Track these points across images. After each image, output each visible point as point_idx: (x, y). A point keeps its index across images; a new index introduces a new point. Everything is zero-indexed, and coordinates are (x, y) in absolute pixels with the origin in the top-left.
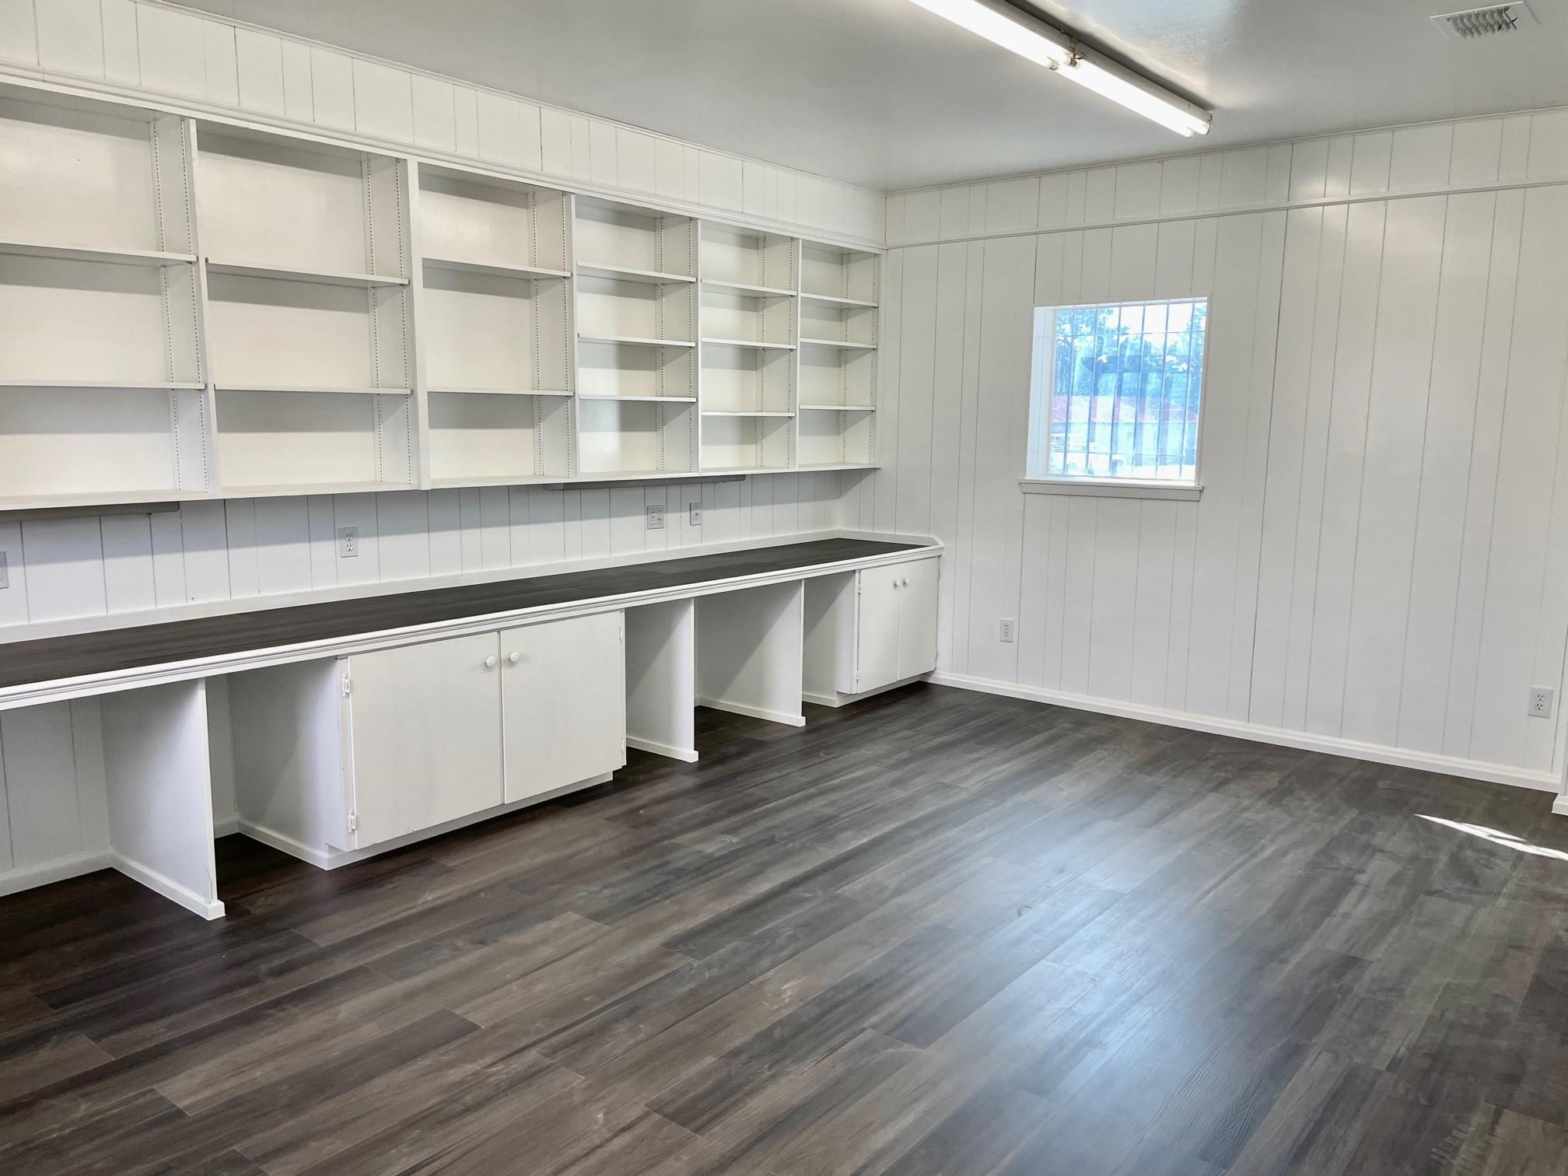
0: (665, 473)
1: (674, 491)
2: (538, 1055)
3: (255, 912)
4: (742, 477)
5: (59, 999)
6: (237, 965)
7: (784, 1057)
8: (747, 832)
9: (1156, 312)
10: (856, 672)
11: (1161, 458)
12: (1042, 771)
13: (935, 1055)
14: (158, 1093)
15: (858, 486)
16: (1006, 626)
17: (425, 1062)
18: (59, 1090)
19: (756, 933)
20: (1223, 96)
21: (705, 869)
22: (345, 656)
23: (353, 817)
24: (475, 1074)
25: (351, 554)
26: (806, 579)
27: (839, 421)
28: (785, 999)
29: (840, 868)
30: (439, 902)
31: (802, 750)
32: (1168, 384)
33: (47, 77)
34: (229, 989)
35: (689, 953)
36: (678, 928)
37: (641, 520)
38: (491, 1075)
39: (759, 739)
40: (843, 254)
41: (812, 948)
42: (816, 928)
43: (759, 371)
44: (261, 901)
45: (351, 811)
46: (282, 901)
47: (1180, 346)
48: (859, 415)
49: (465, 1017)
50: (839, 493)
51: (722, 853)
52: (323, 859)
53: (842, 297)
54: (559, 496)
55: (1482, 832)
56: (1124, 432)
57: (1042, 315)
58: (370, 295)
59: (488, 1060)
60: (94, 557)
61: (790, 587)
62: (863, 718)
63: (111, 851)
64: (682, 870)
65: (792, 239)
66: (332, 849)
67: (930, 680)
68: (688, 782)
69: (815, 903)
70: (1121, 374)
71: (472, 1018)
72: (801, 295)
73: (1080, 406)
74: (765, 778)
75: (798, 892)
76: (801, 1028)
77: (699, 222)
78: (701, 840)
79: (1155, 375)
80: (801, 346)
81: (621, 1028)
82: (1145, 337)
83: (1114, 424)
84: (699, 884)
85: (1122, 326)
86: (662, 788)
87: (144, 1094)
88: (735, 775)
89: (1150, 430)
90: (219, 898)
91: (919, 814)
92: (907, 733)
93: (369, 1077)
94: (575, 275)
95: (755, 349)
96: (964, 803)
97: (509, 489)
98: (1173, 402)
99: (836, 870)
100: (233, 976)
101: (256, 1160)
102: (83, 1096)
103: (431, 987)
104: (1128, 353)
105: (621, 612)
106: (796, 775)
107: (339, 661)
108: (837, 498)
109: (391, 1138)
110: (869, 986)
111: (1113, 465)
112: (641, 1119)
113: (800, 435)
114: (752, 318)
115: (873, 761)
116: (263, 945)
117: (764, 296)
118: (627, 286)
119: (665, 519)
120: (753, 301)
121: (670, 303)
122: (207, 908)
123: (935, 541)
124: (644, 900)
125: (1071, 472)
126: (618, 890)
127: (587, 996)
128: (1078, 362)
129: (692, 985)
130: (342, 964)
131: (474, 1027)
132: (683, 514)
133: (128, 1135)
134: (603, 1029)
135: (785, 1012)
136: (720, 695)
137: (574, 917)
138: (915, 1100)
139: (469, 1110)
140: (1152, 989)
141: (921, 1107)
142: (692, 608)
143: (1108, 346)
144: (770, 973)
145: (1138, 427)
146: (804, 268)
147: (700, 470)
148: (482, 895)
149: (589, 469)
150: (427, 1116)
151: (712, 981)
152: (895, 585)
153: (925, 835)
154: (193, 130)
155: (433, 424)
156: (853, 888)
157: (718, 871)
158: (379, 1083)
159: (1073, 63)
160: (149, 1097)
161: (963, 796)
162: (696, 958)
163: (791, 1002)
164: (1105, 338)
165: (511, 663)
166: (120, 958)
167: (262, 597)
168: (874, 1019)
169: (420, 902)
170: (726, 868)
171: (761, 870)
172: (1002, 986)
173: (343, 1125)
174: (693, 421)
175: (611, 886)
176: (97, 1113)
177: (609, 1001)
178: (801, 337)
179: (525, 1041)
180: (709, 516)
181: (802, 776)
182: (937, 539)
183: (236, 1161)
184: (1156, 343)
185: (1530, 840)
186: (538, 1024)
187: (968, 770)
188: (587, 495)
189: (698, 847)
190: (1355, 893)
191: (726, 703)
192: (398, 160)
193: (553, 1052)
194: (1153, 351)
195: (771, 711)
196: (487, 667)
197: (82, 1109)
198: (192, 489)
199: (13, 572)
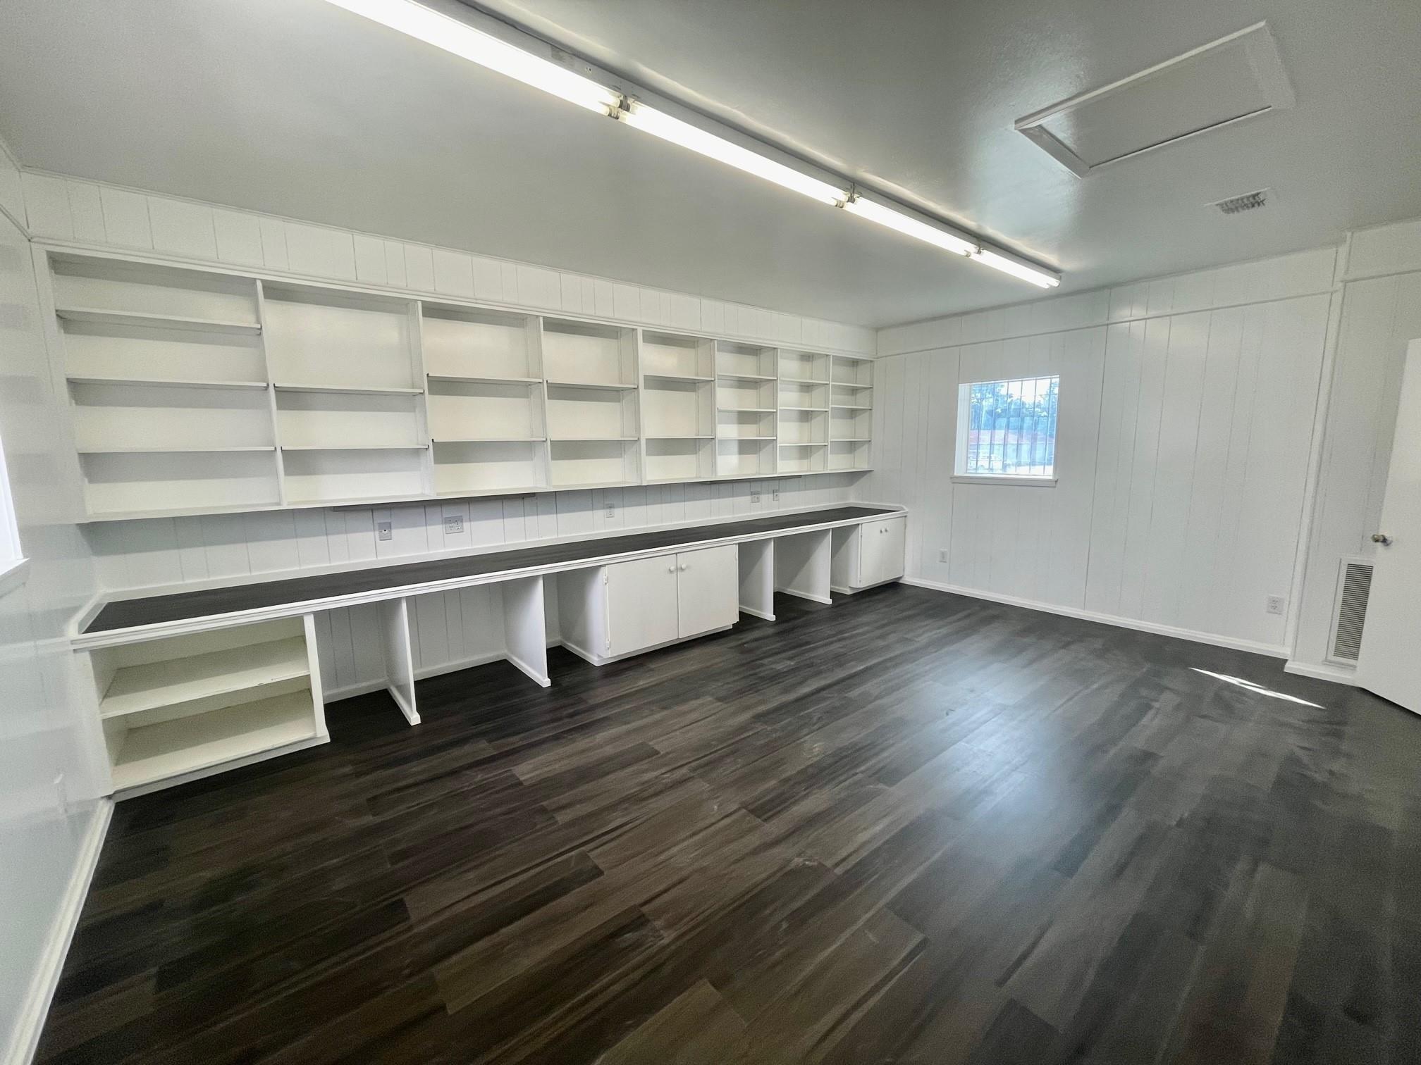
0: (761, 475)
1: (765, 484)
2: (687, 770)
3: (563, 685)
4: (800, 476)
6: (555, 710)
7: (812, 786)
8: (799, 659)
9: (1029, 384)
10: (860, 576)
11: (1032, 463)
12: (963, 633)
13: (896, 792)
14: (512, 772)
15: (862, 479)
16: (943, 555)
17: (634, 768)
18: (470, 766)
19: (800, 715)
20: (1067, 265)
21: (775, 678)
22: (605, 565)
23: (609, 642)
24: (656, 777)
25: (611, 516)
26: (832, 529)
27: (852, 447)
28: (815, 752)
29: (847, 682)
30: (646, 685)
31: (829, 617)
32: (1036, 424)
33: (478, 301)
35: (766, 723)
36: (762, 708)
37: (748, 498)
38: (663, 779)
39: (807, 610)
40: (854, 362)
41: (831, 725)
42: (833, 714)
43: (809, 423)
44: (567, 679)
45: (607, 639)
46: (576, 680)
47: (1042, 402)
48: (863, 443)
49: (654, 746)
50: (852, 484)
51: (785, 670)
52: (596, 661)
53: (853, 384)
54: (707, 487)
55: (1235, 681)
56: (1011, 450)
57: (963, 389)
58: (621, 394)
59: (663, 770)
60: (500, 518)
61: (825, 531)
62: (863, 601)
63: (506, 651)
64: (766, 677)
65: (827, 355)
66: (599, 656)
67: (901, 582)
68: (771, 631)
69: (833, 701)
70: (1009, 418)
71: (657, 748)
72: (831, 383)
73: (985, 436)
74: (808, 631)
75: (824, 694)
76: (823, 769)
77: (779, 350)
78: (775, 663)
79: (1028, 418)
80: (831, 409)
81: (729, 760)
82: (1022, 399)
83: (1005, 445)
84: (772, 685)
85: (1009, 393)
86: (756, 634)
87: (506, 772)
88: (794, 629)
89: (1025, 448)
90: (548, 676)
91: (892, 655)
92: (887, 609)
93: (608, 773)
94: (716, 379)
95: (807, 412)
96: (916, 650)
97: (684, 484)
98: (1039, 433)
99: (845, 683)
101: (551, 811)
102: (482, 770)
103: (639, 730)
104: (1013, 407)
105: (736, 545)
106: (826, 629)
107: (603, 568)
108: (850, 486)
109: (613, 807)
110: (861, 749)
111: (1005, 467)
112: (735, 811)
113: (830, 454)
114: (806, 396)
115: (867, 624)
116: (566, 701)
117: (812, 384)
118: (743, 383)
119: (761, 498)
120: (807, 388)
121: (764, 391)
122: (543, 681)
123: (902, 508)
124: (744, 692)
125: (980, 471)
126: (731, 686)
127: (714, 741)
128: (984, 412)
129: (766, 740)
130: (600, 714)
131: (657, 753)
132: (770, 495)
133: (497, 792)
134: (720, 760)
135: (815, 759)
136: (786, 586)
137: (710, 699)
138: (885, 816)
139: (651, 796)
140: (1024, 764)
141: (886, 821)
142: (773, 543)
143: (1002, 403)
144: (807, 738)
145: (1018, 445)
146: (832, 369)
147: (778, 474)
148: (666, 684)
149: (722, 474)
150: (632, 797)
151: (776, 739)
152: (881, 532)
153: (895, 666)
154: (542, 321)
155: (648, 454)
156: (854, 693)
157: (783, 679)
158: (612, 777)
159: (979, 252)
160: (508, 774)
161: (917, 645)
162: (769, 725)
163: (818, 755)
164: (1000, 399)
165: (682, 569)
168: (863, 768)
170: (786, 678)
171: (805, 680)
172: (936, 755)
173: (592, 798)
174: (775, 448)
175: (728, 683)
176: (486, 779)
177: (723, 745)
178: (831, 405)
179: (682, 762)
180: (783, 496)
182: (904, 507)
183: (543, 810)
184: (1028, 400)
185: (1269, 688)
186: (688, 754)
187: (921, 631)
188: (722, 487)
189: (773, 666)
190: (1151, 714)
191: (791, 591)
192: (633, 329)
193: (695, 770)
194: (1027, 406)
195: (816, 596)
196: (671, 571)
197: (479, 777)
198: (541, 486)
199: (466, 525)
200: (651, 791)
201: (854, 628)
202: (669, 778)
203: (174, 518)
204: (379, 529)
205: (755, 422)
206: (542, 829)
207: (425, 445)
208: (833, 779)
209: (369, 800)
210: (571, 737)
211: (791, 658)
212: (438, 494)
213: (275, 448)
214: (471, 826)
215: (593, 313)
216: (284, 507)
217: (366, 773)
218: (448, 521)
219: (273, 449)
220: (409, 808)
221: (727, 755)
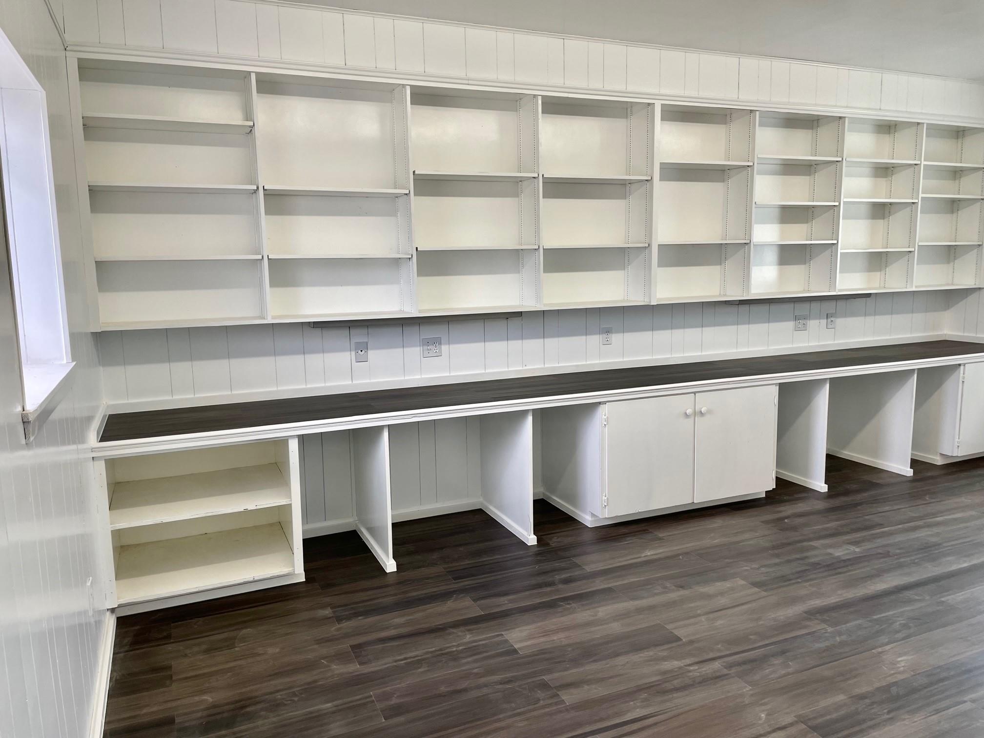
0: (810, 293)
1: (815, 305)
2: (720, 665)
3: (552, 545)
4: (869, 295)
5: (458, 575)
6: (545, 573)
7: (898, 708)
8: (868, 546)
10: (957, 440)
14: (505, 637)
15: (964, 301)
17: (650, 653)
18: (456, 625)
19: (875, 617)
21: (834, 567)
22: (605, 403)
23: (606, 498)
24: (680, 668)
25: (608, 343)
26: (918, 369)
27: (950, 253)
28: (900, 667)
29: (943, 583)
30: (655, 557)
31: (909, 493)
33: (470, 82)
34: (539, 586)
35: (824, 621)
36: (817, 603)
37: (791, 324)
38: (690, 671)
39: (874, 481)
40: (958, 131)
41: (923, 636)
42: (924, 622)
43: (886, 220)
44: (555, 539)
45: (604, 494)
46: (568, 541)
48: (968, 248)
49: (673, 631)
50: (947, 307)
51: (848, 557)
52: (588, 520)
53: (956, 163)
54: (734, 309)
58: (628, 188)
59: (688, 661)
61: (909, 373)
62: (963, 475)
63: (481, 499)
64: (818, 564)
65: (918, 124)
66: (593, 515)
68: (820, 505)
69: (923, 604)
71: (677, 633)
72: (924, 163)
74: (880, 510)
76: (914, 691)
77: (847, 120)
78: (832, 546)
80: (921, 200)
81: (777, 661)
84: (830, 576)
86: (801, 507)
87: (498, 636)
88: (856, 505)
90: (534, 534)
93: (617, 655)
94: (755, 164)
95: (883, 205)
97: (703, 304)
99: (940, 583)
100: (540, 579)
101: (555, 687)
102: (469, 630)
103: (652, 608)
105: (776, 386)
106: (905, 510)
107: (601, 405)
108: (945, 310)
109: (630, 694)
110: (969, 671)
112: (792, 724)
113: (917, 264)
114: (883, 182)
116: (557, 564)
117: (893, 166)
118: (790, 168)
119: (808, 324)
120: (883, 171)
121: (820, 177)
122: (528, 539)
124: (790, 580)
126: (771, 570)
127: (751, 635)
129: (827, 643)
130: (599, 584)
131: (678, 639)
132: (822, 321)
133: (490, 657)
134: (762, 660)
135: (900, 677)
136: (844, 447)
137: (743, 582)
139: (677, 689)
142: (828, 386)
144: (887, 647)
146: (927, 144)
147: (837, 290)
148: (681, 557)
149: (756, 291)
150: (652, 686)
151: (842, 644)
154: (540, 102)
155: (660, 265)
156: (955, 598)
157: (845, 569)
158: (621, 660)
160: (501, 639)
162: (829, 626)
163: (905, 671)
165: (701, 413)
166: (485, 559)
167: (560, 367)
168: (973, 696)
169: (643, 555)
170: (850, 568)
171: (878, 574)
173: (602, 680)
174: (834, 256)
175: (765, 566)
176: (475, 641)
177: (767, 642)
178: (922, 193)
179: (711, 655)
181: (910, 512)
183: (545, 686)
186: (719, 646)
188: (754, 308)
189: (830, 551)
191: (848, 454)
192: (649, 104)
193: (730, 666)
196: (686, 416)
197: (468, 638)
198: (529, 304)
199: (444, 348)
200: (676, 683)
201: (950, 511)
202: (697, 671)
203: (189, 329)
204: (356, 350)
205: (805, 221)
206: (543, 707)
207: (409, 254)
208: (928, 705)
209: (353, 647)
210: (568, 606)
211: (856, 543)
212: (420, 311)
213: (263, 257)
214: (465, 690)
215: (600, 86)
216: (269, 321)
217: (348, 618)
218: (427, 343)
219: (260, 257)
220: (396, 661)
221: (774, 655)
